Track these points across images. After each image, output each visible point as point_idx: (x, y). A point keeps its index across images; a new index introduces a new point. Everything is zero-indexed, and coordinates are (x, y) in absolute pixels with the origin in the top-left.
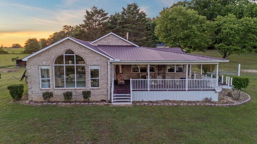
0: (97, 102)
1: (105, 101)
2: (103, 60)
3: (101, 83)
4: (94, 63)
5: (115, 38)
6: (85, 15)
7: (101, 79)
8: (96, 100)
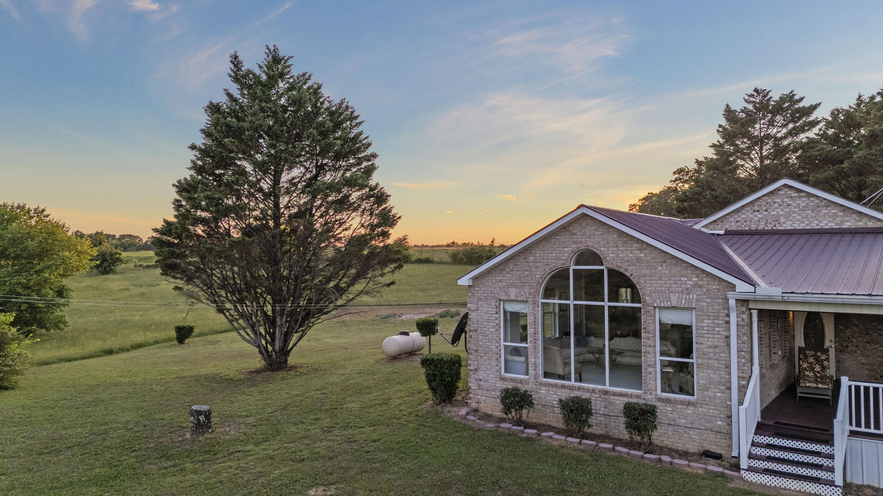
0: (685, 455)
1: (718, 457)
2: (708, 290)
3: (701, 382)
4: (674, 300)
5: (803, 202)
6: (720, 126)
7: (699, 366)
8: (680, 446)
